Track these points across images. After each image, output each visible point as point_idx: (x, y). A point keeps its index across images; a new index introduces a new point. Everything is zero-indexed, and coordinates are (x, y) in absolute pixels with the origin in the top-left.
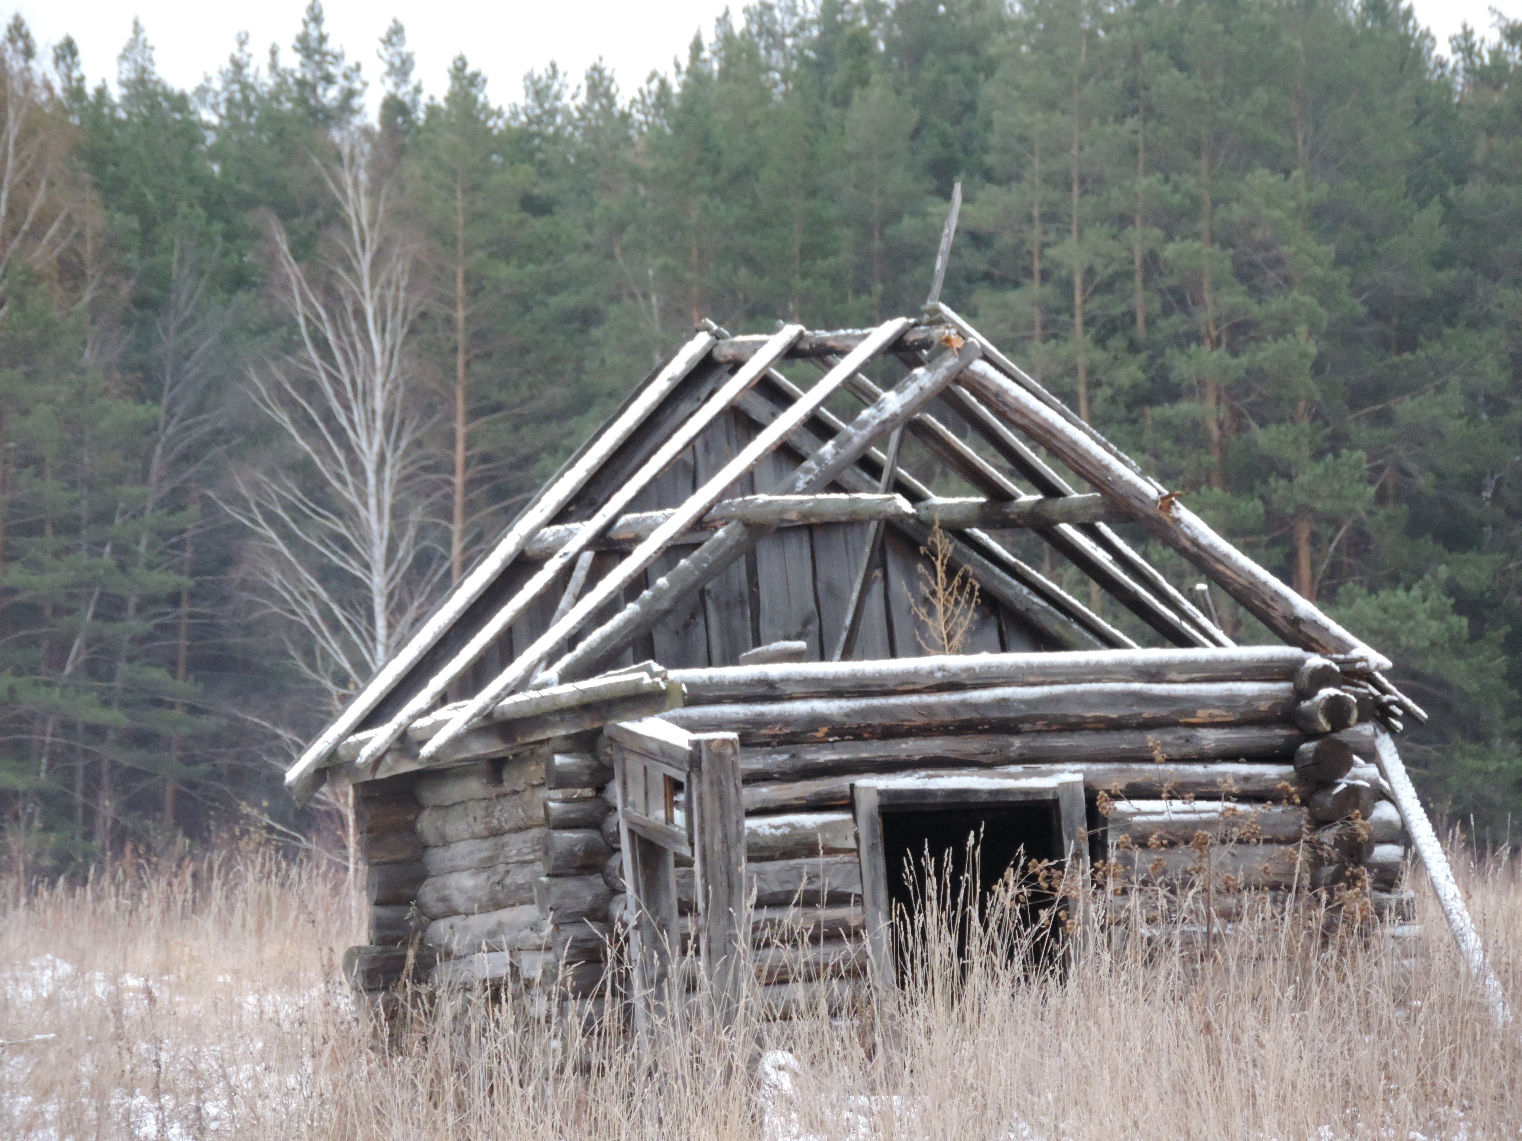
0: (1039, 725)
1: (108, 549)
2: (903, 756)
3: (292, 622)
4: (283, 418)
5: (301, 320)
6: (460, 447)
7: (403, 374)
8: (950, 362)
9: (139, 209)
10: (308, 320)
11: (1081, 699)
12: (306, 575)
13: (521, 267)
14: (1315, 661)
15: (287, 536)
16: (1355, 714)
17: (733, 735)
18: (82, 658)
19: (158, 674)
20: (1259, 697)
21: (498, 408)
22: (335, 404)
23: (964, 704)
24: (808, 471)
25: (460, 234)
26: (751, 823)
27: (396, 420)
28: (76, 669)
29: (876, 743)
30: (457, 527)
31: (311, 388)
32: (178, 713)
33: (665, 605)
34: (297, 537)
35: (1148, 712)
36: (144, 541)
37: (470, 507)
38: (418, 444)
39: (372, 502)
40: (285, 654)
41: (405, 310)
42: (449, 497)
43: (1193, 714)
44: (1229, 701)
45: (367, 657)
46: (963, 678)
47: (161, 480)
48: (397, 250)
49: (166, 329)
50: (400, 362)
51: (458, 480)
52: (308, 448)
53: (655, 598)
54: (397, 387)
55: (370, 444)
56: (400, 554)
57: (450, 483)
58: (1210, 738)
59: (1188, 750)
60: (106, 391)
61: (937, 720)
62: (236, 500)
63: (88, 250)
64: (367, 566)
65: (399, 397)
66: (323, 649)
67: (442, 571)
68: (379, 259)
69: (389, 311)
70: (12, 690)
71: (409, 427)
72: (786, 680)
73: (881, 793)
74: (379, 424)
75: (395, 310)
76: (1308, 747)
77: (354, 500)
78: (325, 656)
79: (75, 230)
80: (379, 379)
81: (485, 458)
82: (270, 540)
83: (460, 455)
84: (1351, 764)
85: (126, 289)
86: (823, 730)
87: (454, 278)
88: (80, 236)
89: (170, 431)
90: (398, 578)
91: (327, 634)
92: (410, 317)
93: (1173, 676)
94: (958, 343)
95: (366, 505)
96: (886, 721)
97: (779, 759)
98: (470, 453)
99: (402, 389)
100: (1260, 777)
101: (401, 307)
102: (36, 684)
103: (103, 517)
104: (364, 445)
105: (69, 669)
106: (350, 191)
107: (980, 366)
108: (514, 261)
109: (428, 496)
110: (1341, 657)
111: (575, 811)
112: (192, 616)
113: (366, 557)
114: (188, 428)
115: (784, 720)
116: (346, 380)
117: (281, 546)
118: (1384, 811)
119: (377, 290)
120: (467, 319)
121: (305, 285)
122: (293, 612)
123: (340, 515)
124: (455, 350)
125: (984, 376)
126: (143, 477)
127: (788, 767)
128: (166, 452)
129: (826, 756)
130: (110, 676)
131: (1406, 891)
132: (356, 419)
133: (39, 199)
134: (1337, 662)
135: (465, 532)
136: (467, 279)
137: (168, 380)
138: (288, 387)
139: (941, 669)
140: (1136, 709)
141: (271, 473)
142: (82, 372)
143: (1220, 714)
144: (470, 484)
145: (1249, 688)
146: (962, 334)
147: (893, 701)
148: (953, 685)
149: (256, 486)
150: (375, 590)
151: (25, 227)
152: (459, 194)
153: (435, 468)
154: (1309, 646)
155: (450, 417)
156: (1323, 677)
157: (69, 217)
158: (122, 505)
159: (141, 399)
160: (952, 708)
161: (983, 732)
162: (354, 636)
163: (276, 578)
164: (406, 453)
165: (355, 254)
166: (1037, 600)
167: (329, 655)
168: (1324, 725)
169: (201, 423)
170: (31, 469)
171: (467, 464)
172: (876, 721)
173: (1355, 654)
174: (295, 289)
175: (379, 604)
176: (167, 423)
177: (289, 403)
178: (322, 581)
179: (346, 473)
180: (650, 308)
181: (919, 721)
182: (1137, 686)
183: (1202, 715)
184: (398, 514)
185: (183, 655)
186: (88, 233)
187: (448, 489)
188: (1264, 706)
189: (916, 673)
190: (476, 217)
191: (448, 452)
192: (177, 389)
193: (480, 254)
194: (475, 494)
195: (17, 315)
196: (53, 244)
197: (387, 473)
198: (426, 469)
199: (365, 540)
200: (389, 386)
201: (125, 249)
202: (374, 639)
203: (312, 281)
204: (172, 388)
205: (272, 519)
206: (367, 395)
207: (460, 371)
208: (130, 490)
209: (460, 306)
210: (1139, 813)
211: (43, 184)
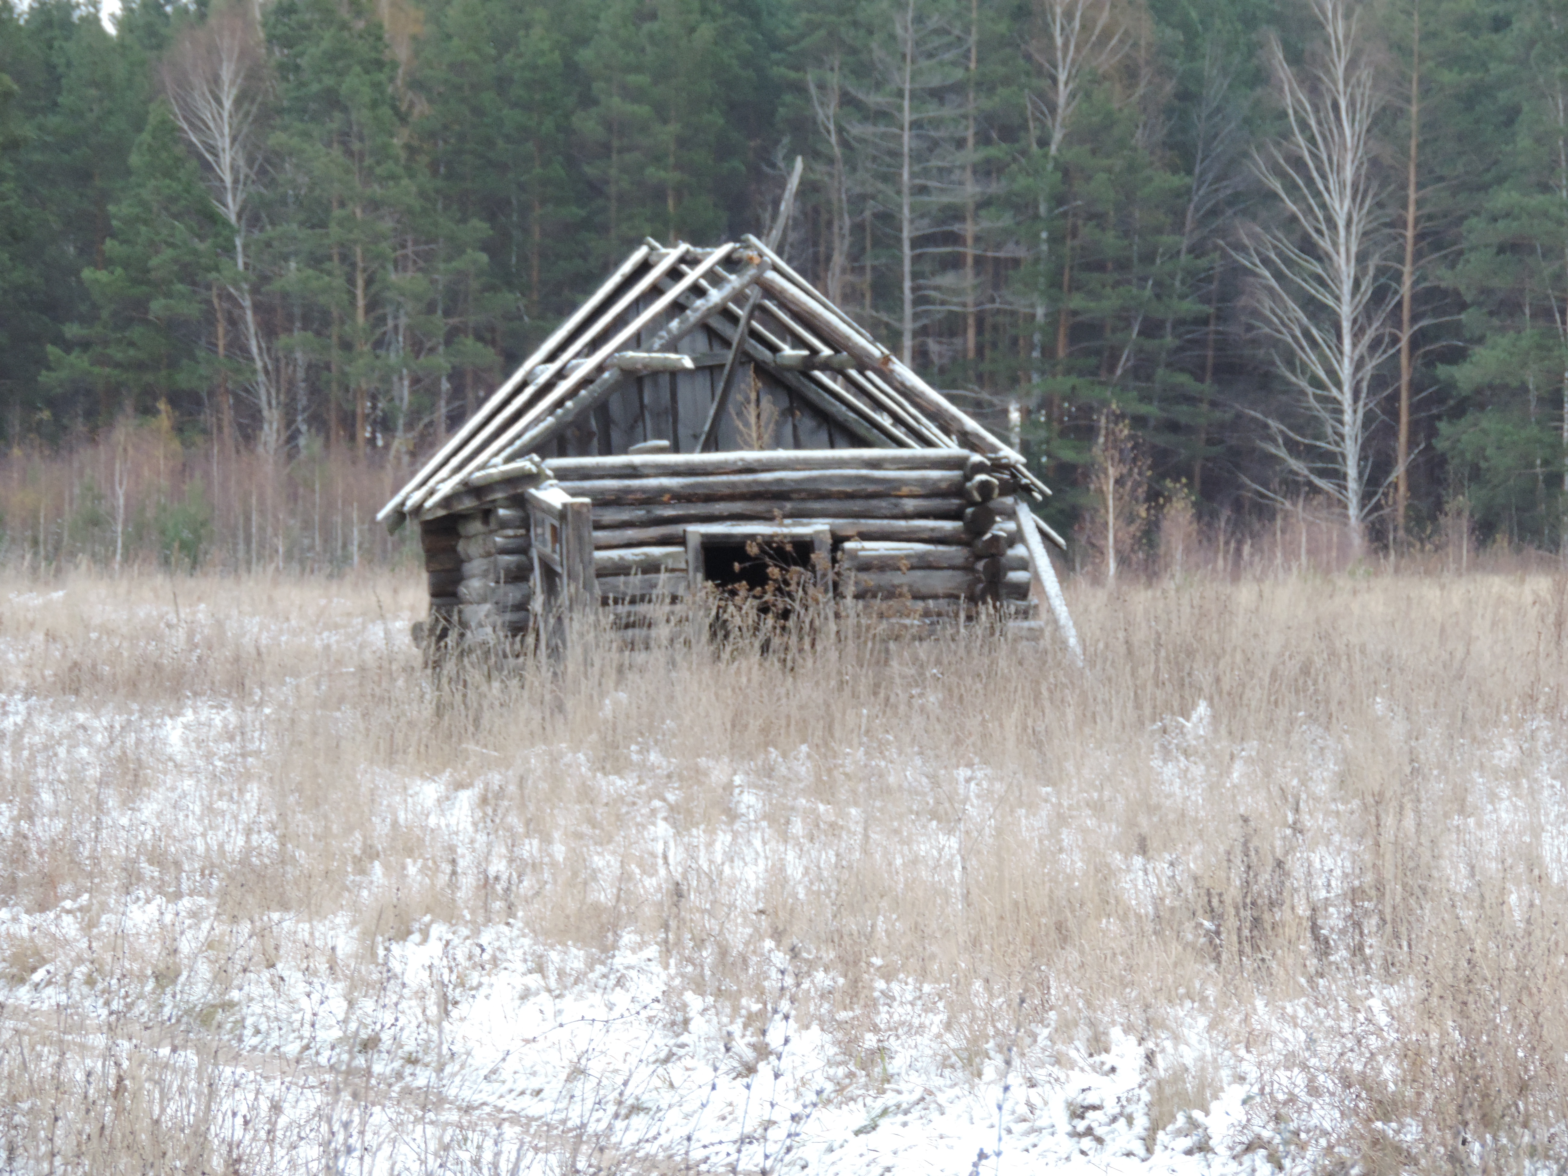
0: (803, 495)
1: (1150, 282)
2: (717, 513)
3: (1279, 340)
4: (1276, 185)
5: (1291, 112)
6: (1412, 208)
7: (1366, 153)
8: (752, 272)
9: (1185, 26)
10: (1296, 112)
11: (829, 480)
12: (1291, 304)
13: (1461, 73)
14: (976, 458)
15: (1279, 276)
16: (997, 491)
17: (587, 500)
18: (1129, 364)
19: (1183, 379)
20: (941, 480)
21: (1441, 179)
22: (1315, 175)
23: (756, 482)
24: (661, 338)
25: (1416, 48)
26: (599, 555)
27: (1361, 188)
28: (1125, 372)
29: (700, 505)
30: (1407, 269)
31: (1298, 163)
32: (1204, 407)
33: (570, 418)
34: (1286, 276)
35: (871, 488)
36: (1179, 277)
37: (1418, 255)
38: (1380, 205)
39: (1342, 250)
40: (1273, 363)
41: (1369, 107)
42: (1402, 248)
43: (899, 489)
44: (922, 482)
45: (1336, 366)
46: (755, 465)
47: (1192, 231)
48: (1364, 60)
49: (1199, 117)
50: (1365, 144)
51: (1410, 233)
52: (1294, 208)
53: (565, 414)
54: (1362, 164)
55: (1342, 207)
56: (1363, 288)
57: (1404, 237)
58: (910, 505)
59: (896, 511)
60: (1152, 163)
61: (738, 491)
62: (1240, 247)
63: (1142, 55)
64: (1338, 299)
65: (1363, 171)
66: (1301, 359)
67: (1393, 303)
68: (1352, 65)
69: (1358, 106)
70: (1074, 388)
71: (1371, 194)
72: (645, 466)
73: (704, 536)
74: (1348, 191)
75: (1362, 104)
76: (969, 510)
77: (1329, 248)
78: (1304, 366)
79: (1131, 42)
80: (1349, 156)
81: (1430, 217)
82: (1265, 278)
83: (1411, 214)
84: (994, 522)
85: (1170, 87)
86: (666, 498)
87: (1410, 82)
88: (1135, 45)
89: (1201, 192)
90: (1361, 307)
91: (1308, 349)
92: (1373, 110)
93: (887, 466)
94: (757, 260)
95: (1338, 253)
96: (706, 491)
97: (640, 513)
98: (1420, 213)
99: (1365, 165)
100: (940, 529)
101: (1366, 103)
102: (1092, 383)
103: (1148, 258)
104: (1337, 206)
105: (1119, 372)
106: (1330, 15)
107: (771, 275)
108: (1456, 69)
109: (1384, 246)
110: (992, 456)
111: (512, 544)
112: (1218, 333)
113: (1337, 291)
114: (1216, 190)
115: (643, 490)
116: (1325, 157)
117: (1273, 282)
118: (1019, 551)
119: (1349, 90)
120: (1420, 112)
121: (1295, 85)
122: (1280, 332)
123: (1319, 259)
124: (1409, 136)
125: (772, 281)
126: (1178, 227)
127: (644, 518)
128: (1197, 210)
129: (669, 512)
130: (1149, 378)
131: (1033, 599)
132: (1332, 187)
133: (1104, 18)
134: (989, 459)
135: (1413, 273)
136: (1421, 81)
137: (1200, 155)
138: (1282, 161)
139: (742, 460)
140: (863, 486)
141: (1266, 228)
142: (1134, 149)
143: (917, 490)
144: (1420, 237)
145: (935, 474)
146: (761, 255)
147: (711, 479)
148: (749, 469)
149: (1253, 236)
150: (1343, 316)
151: (1094, 38)
152: (1416, 17)
153: (1391, 225)
154: (974, 448)
155: (1404, 187)
156: (979, 468)
157: (1126, 33)
158: (1161, 250)
159: (1175, 171)
160: (748, 484)
161: (768, 499)
162: (1327, 351)
163: (1266, 305)
164: (1369, 213)
165: (1332, 61)
166: (852, 415)
167: (1307, 366)
168: (977, 497)
169: (1226, 187)
170: (1093, 223)
171: (1417, 220)
172: (700, 491)
173: (1001, 454)
174: (1286, 88)
175: (1346, 326)
176: (1198, 189)
177: (1281, 175)
178: (1303, 308)
179: (1324, 228)
180: (1556, 105)
181: (727, 491)
182: (864, 472)
183: (905, 490)
184: (1362, 258)
185: (1210, 362)
186: (1143, 43)
187: (1401, 240)
188: (944, 485)
189: (727, 462)
190: (1429, 36)
191: (1401, 211)
192: (1207, 162)
193: (1431, 64)
194: (1423, 244)
195: (1085, 106)
196: (1114, 52)
197: (1354, 229)
198: (1386, 225)
199: (1337, 280)
200: (1356, 163)
201: (1174, 56)
202: (1341, 353)
203: (1301, 83)
204: (1202, 161)
205: (1266, 262)
206: (1340, 169)
207: (1413, 152)
208: (1167, 239)
209: (1414, 101)
210: (863, 549)
211: (1107, 7)
